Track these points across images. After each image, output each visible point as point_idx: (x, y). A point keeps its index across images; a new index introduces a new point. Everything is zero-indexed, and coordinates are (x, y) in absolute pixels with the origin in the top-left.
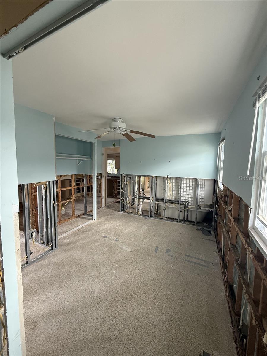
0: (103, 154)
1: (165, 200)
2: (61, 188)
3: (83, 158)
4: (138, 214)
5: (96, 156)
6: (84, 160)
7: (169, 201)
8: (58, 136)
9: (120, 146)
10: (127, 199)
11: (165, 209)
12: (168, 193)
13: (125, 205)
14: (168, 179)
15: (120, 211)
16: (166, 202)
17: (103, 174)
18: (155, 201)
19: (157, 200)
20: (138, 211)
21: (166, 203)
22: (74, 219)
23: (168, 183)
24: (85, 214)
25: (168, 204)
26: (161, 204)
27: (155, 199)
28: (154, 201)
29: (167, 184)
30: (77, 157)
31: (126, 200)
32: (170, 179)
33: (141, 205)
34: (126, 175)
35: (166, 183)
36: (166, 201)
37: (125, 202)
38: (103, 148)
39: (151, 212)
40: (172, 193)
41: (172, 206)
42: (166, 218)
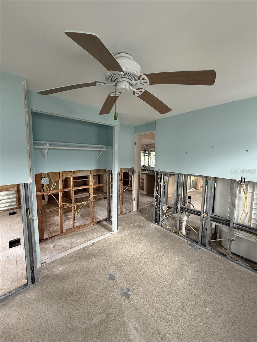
0: (135, 143)
1: (234, 224)
2: (74, 187)
3: (103, 148)
4: (180, 234)
5: (116, 144)
6: (103, 151)
7: (241, 228)
8: (51, 115)
9: (155, 130)
10: (164, 208)
11: (233, 240)
12: (241, 213)
13: (161, 215)
14: (241, 185)
15: (154, 222)
16: (234, 228)
17: (135, 170)
18: (211, 220)
19: (216, 219)
20: (180, 229)
21: (234, 230)
22: (92, 225)
23: (242, 193)
24: (107, 219)
25: (240, 231)
26: (224, 228)
27: (211, 217)
28: (209, 220)
29: (240, 193)
30: (96, 148)
31: (162, 209)
32: (247, 185)
33: (185, 222)
34: (163, 172)
35: (236, 193)
36: (235, 226)
37: (161, 211)
38: (135, 135)
39: (202, 237)
40: (251, 214)
41: (250, 237)
42: (234, 254)
